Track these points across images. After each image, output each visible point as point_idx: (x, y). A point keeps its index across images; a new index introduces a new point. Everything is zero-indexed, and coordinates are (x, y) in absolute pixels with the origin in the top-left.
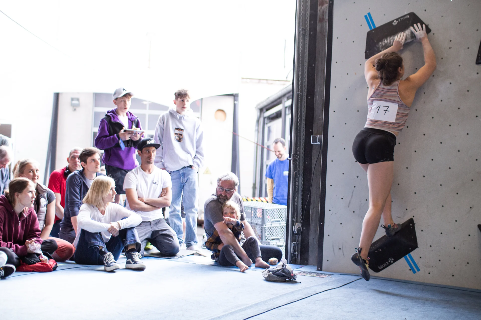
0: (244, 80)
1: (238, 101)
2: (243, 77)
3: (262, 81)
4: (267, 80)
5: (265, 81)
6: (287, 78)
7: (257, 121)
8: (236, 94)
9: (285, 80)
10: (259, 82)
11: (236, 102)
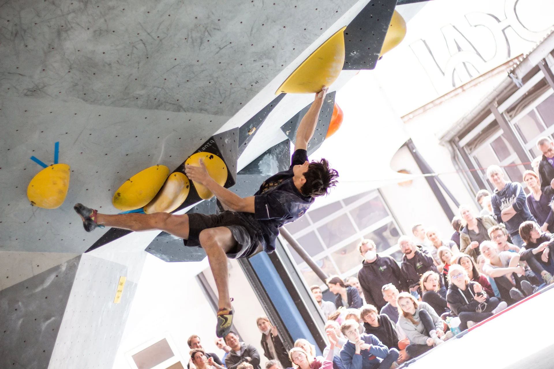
0: (406, 119)
1: (415, 148)
2: (402, 116)
3: (427, 107)
4: (432, 102)
5: (431, 105)
6: (454, 85)
7: (452, 159)
8: (409, 140)
9: (453, 88)
10: (425, 111)
11: (414, 151)
